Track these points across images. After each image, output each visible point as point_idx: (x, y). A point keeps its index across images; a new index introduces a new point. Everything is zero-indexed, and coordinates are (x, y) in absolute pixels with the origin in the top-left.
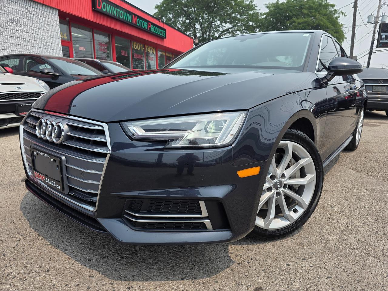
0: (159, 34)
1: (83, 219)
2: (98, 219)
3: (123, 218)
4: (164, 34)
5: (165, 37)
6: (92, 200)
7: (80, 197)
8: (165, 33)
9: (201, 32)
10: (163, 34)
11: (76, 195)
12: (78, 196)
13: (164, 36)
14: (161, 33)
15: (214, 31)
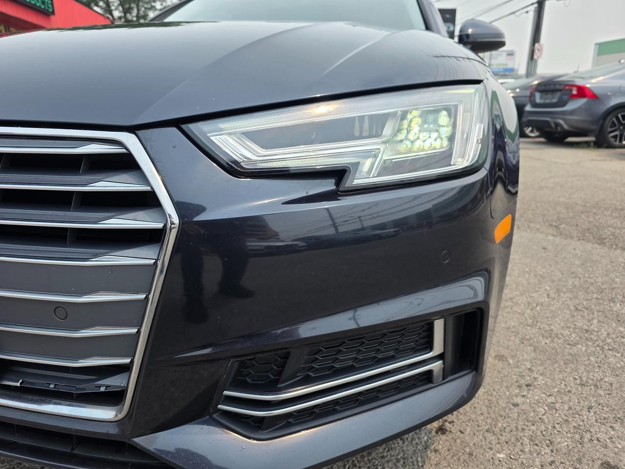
0: (38, 5)
1: (68, 450)
2: (136, 440)
3: (214, 416)
4: (50, 6)
5: (53, 13)
6: (103, 389)
7: (52, 386)
8: (52, 5)
9: (121, 8)
10: (48, 7)
11: (33, 384)
12: (40, 384)
13: (51, 10)
14: (43, 4)
15: (145, 8)
